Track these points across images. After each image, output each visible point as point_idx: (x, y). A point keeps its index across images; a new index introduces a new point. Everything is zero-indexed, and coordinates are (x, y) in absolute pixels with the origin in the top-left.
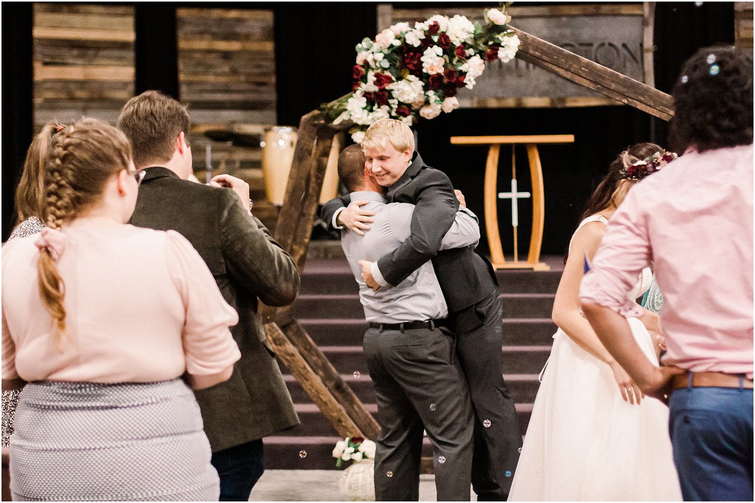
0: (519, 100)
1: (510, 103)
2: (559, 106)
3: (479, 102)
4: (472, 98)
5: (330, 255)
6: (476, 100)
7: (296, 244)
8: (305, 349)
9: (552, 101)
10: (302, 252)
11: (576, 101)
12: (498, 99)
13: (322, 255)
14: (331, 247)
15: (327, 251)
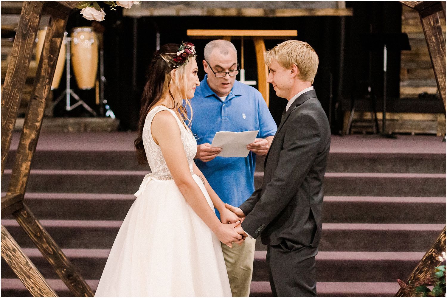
0: (239, 10)
1: (233, 12)
2: (271, 15)
3: (208, 12)
4: (202, 8)
5: (89, 129)
6: (206, 9)
7: (26, 128)
8: (35, 236)
9: (265, 11)
10: (33, 136)
11: (283, 12)
12: (224, 9)
13: (82, 129)
14: (91, 123)
15: (86, 126)
